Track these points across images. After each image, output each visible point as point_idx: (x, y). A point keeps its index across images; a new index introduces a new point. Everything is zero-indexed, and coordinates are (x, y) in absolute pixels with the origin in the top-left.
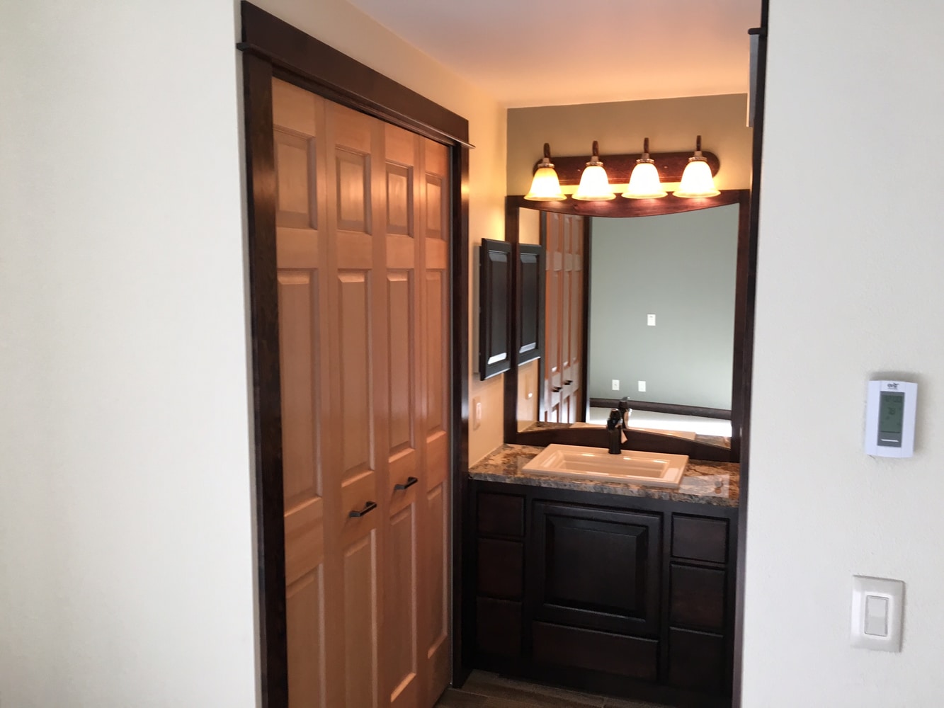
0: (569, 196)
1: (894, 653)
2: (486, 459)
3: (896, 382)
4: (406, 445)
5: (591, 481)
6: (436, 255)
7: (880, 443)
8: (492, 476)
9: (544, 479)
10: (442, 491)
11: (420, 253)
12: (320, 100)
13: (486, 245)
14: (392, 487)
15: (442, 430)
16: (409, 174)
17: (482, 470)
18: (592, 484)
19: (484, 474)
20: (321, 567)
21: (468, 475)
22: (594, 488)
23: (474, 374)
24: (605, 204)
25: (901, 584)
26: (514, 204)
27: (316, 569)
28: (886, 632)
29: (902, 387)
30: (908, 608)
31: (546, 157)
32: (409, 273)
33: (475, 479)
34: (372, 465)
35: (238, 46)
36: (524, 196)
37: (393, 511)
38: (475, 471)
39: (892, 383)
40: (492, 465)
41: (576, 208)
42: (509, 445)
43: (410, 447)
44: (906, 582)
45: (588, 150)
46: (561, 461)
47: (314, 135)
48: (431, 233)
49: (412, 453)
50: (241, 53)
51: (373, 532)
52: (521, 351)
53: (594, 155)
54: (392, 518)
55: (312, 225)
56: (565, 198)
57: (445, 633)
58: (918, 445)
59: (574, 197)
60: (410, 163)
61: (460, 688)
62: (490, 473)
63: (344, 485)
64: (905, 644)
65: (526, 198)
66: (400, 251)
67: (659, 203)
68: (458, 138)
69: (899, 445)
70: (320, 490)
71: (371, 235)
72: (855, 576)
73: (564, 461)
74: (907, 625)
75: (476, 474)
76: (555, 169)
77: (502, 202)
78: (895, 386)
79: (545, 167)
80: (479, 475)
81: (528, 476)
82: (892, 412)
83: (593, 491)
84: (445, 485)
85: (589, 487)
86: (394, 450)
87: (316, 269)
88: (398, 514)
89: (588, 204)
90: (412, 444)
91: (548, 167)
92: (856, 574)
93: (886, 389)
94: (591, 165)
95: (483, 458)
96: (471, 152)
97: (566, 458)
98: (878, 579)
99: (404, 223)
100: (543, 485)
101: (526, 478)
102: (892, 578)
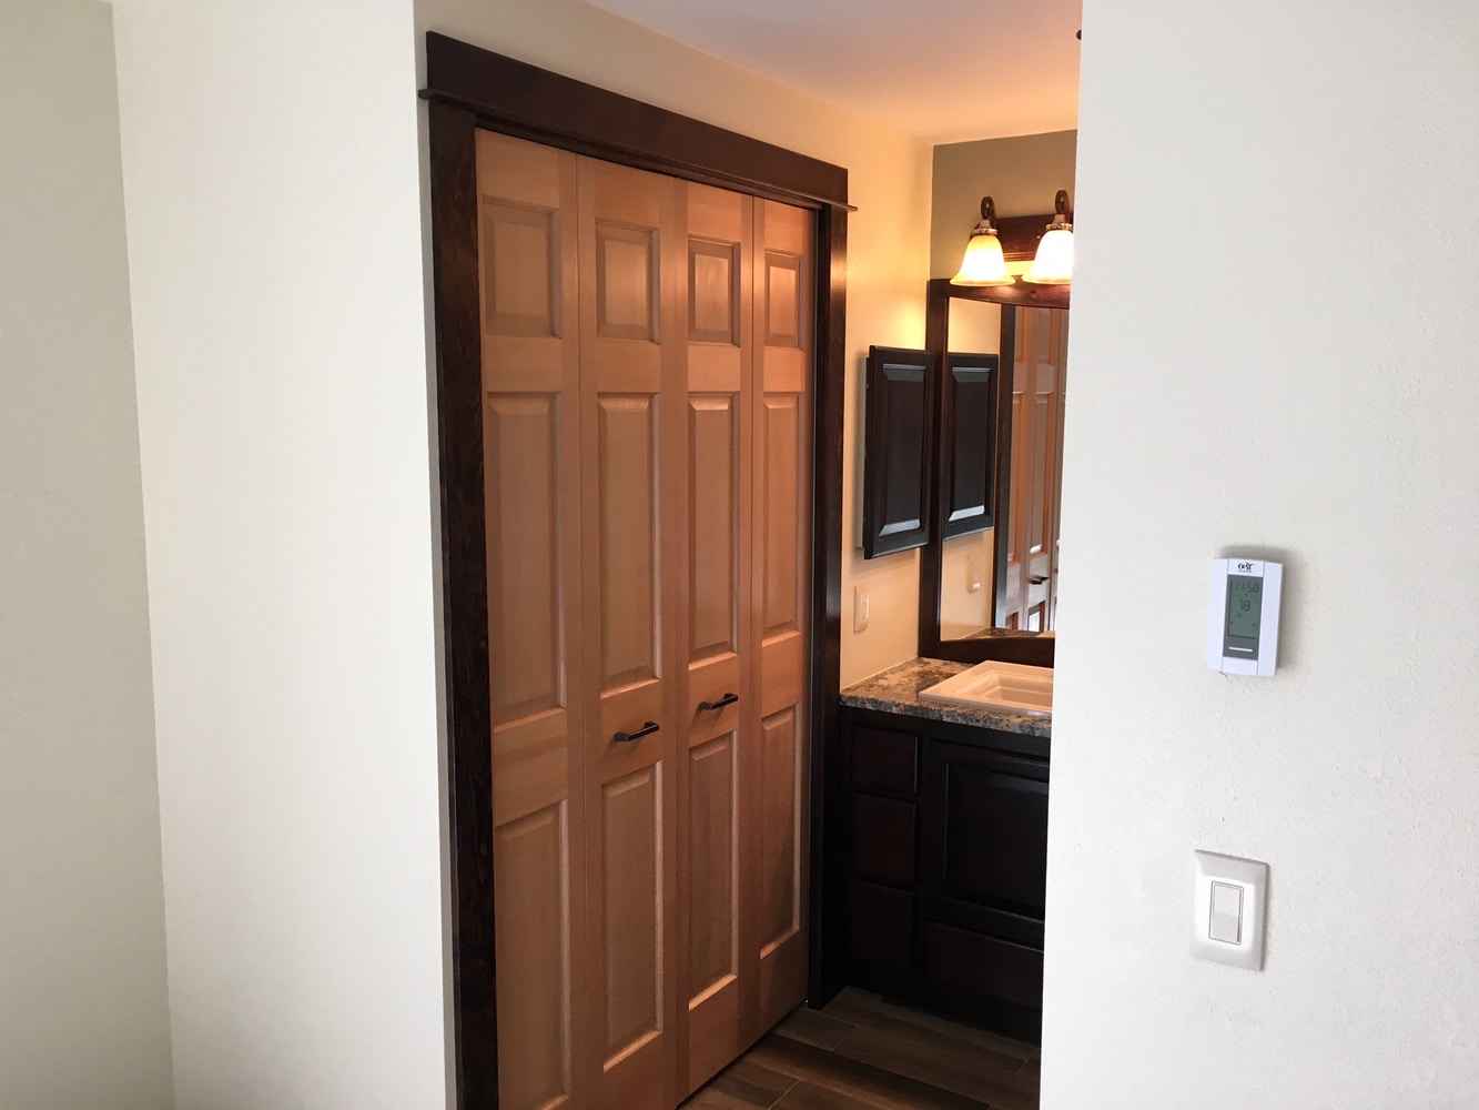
0: (1018, 278)
1: (1253, 972)
2: (877, 678)
3: (1250, 562)
4: (725, 646)
5: (1019, 717)
6: (786, 371)
7: (1227, 653)
8: (874, 701)
9: (947, 709)
10: (794, 716)
11: (752, 369)
12: (569, 157)
13: (879, 357)
14: (693, 707)
15: (796, 629)
16: (734, 254)
17: (861, 694)
18: (1019, 720)
19: (862, 699)
20: (564, 804)
21: (839, 697)
22: (1021, 726)
23: (856, 549)
25: (1264, 868)
26: (940, 294)
27: (556, 806)
28: (1239, 939)
29: (1257, 569)
30: (1274, 903)
31: (985, 218)
32: (733, 398)
33: (848, 704)
34: (658, 672)
35: (421, 94)
36: (950, 280)
37: (695, 740)
38: (850, 694)
39: (1244, 562)
40: (881, 686)
41: (1033, 296)
42: (925, 660)
43: (732, 650)
44: (1271, 865)
45: (1049, 205)
46: (994, 686)
47: (558, 206)
48: (778, 340)
49: (734, 658)
50: (427, 103)
51: (659, 766)
52: (951, 519)
53: (1059, 213)
54: (692, 750)
55: (553, 334)
56: (1013, 281)
57: (796, 926)
58: (1282, 659)
59: (1025, 279)
60: (735, 238)
61: (820, 1009)
62: (871, 697)
63: (605, 696)
64: (1270, 961)
65: (952, 282)
66: (712, 366)
68: (827, 198)
69: (1254, 656)
70: (562, 699)
71: (658, 344)
72: (1198, 851)
73: (999, 687)
74: (1272, 930)
75: (851, 698)
76: (999, 237)
77: (922, 291)
78: (1249, 567)
79: (981, 234)
80: (854, 699)
81: (925, 704)
82: (1245, 607)
83: (1018, 731)
84: (799, 709)
86: (696, 655)
87: (559, 393)
88: (707, 744)
89: (1052, 289)
90: (735, 648)
91: (987, 234)
92: (1200, 848)
93: (1236, 572)
94: (1052, 229)
95: (873, 675)
96: (850, 215)
97: (1003, 682)
98: (1230, 857)
99: (725, 326)
100: (945, 719)
101: (921, 707)
102: (1254, 858)
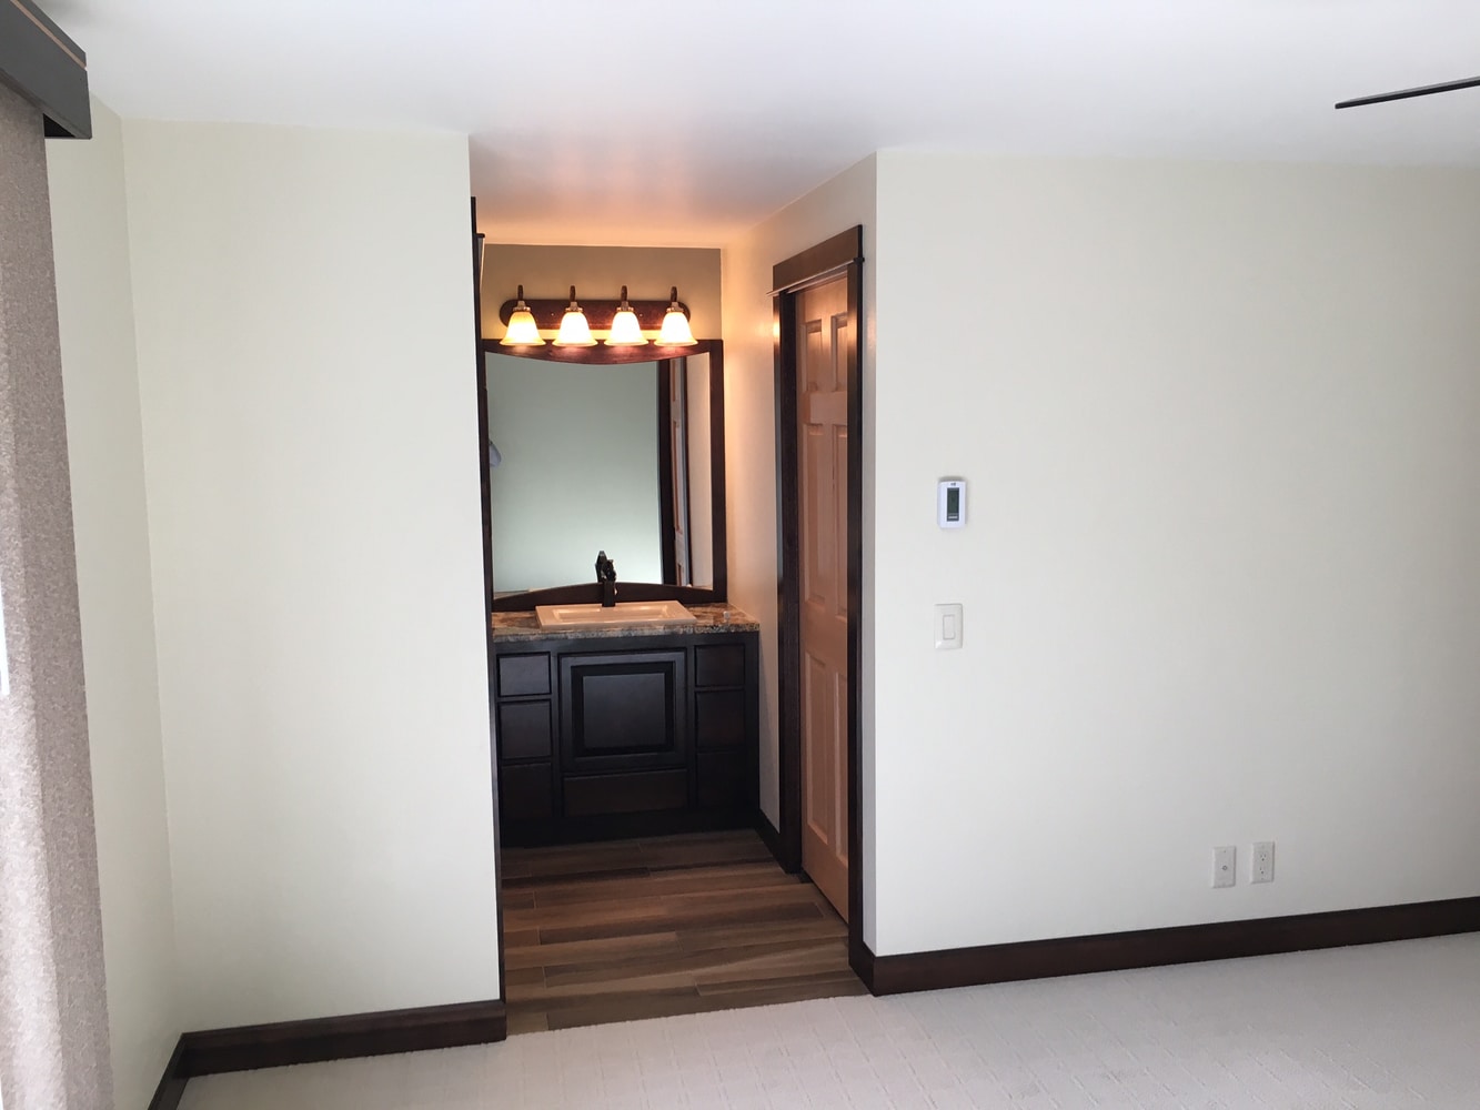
0: (546, 341)
9: (569, 631)
24: (575, 350)
25: (960, 605)
30: (964, 619)
31: (521, 299)
36: (500, 340)
53: (573, 300)
56: (543, 344)
58: (967, 519)
64: (964, 642)
65: (502, 342)
67: (636, 351)
69: (957, 520)
74: (964, 630)
76: (531, 312)
82: (953, 500)
85: (617, 633)
91: (526, 311)
94: (572, 311)
